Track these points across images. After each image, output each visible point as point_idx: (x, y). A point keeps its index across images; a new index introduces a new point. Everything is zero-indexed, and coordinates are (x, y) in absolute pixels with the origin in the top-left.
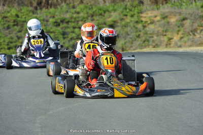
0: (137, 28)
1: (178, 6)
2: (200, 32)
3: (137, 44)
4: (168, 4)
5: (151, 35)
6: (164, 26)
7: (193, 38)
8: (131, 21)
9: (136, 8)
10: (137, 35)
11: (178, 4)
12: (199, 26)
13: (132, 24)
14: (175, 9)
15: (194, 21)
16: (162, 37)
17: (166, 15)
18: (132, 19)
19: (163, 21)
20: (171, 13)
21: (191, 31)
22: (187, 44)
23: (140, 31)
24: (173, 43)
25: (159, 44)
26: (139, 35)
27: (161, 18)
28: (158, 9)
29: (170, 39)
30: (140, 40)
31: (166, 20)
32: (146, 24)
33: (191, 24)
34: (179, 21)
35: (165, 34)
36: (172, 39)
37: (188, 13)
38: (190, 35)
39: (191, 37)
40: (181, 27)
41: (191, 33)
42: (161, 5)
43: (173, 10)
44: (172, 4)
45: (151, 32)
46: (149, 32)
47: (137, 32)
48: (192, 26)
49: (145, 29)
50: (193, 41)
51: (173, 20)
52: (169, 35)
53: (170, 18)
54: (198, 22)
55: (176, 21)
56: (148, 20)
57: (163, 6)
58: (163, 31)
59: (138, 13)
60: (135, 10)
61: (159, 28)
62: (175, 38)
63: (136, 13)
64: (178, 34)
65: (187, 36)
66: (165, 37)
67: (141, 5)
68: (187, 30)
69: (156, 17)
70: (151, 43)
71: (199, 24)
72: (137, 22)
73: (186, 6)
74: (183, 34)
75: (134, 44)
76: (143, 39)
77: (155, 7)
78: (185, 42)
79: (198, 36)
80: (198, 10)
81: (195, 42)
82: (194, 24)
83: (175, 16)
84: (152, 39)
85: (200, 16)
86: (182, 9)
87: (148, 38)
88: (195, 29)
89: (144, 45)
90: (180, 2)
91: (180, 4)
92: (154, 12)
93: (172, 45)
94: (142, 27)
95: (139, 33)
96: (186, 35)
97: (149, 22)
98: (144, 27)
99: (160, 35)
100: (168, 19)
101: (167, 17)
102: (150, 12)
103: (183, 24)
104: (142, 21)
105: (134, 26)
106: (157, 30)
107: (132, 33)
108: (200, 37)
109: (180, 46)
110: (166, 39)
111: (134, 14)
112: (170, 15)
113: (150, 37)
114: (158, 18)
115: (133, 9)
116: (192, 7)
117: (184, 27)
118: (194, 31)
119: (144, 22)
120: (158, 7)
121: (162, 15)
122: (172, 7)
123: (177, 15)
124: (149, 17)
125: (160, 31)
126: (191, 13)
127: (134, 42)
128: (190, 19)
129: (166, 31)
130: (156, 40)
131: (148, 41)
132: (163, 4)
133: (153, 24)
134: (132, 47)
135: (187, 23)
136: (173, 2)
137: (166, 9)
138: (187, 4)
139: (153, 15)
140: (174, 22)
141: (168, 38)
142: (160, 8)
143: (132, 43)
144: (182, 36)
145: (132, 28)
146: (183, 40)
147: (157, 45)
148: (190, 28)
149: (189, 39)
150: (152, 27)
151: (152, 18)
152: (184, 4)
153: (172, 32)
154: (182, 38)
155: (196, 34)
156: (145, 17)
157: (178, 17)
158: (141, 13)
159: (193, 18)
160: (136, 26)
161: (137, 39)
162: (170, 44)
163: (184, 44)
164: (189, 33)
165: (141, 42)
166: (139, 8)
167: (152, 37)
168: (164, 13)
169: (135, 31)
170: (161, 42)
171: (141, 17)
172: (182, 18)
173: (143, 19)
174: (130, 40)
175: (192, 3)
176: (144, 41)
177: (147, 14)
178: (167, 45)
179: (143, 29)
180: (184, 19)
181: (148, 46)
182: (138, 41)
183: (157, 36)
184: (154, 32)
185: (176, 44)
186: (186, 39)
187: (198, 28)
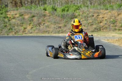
0: (4, 21)
1: (29, 8)
2: (43, 25)
3: (5, 31)
4: (23, 7)
5: (13, 26)
6: (22, 20)
7: (39, 28)
8: (1, 17)
9: (4, 9)
10: (5, 25)
11: (29, 7)
12: (42, 21)
13: (1, 19)
14: (28, 10)
15: (40, 18)
16: (20, 27)
17: (22, 14)
18: (2, 16)
19: (21, 18)
20: (25, 12)
21: (38, 24)
22: (35, 32)
23: (7, 23)
24: (27, 31)
25: (18, 31)
26: (6, 25)
27: (19, 15)
28: (17, 10)
29: (25, 28)
30: (7, 28)
31: (22, 17)
32: (10, 19)
33: (38, 20)
34: (30, 18)
35: (22, 25)
36: (26, 28)
37: (36, 13)
38: (38, 26)
39: (38, 27)
40: (32, 21)
41: (38, 25)
42: (19, 8)
43: (26, 11)
44: (26, 7)
45: (13, 24)
46: (12, 24)
47: (4, 23)
48: (39, 20)
49: (10, 22)
50: (39, 30)
51: (26, 17)
52: (25, 26)
53: (25, 15)
54: (42, 19)
55: (29, 17)
56: (11, 16)
57: (20, 8)
58: (21, 23)
59: (5, 12)
60: (3, 10)
61: (18, 22)
62: (28, 28)
63: (4, 12)
64: (30, 25)
65: (36, 27)
66: (22, 27)
67: (7, 7)
68: (36, 23)
69: (16, 14)
70: (13, 30)
71: (43, 20)
72: (5, 17)
73: (34, 9)
74: (33, 25)
75: (3, 31)
76: (9, 28)
77: (15, 8)
78: (35, 31)
79: (42, 27)
80: (42, 11)
81: (40, 31)
82: (40, 20)
83: (28, 14)
84: (14, 28)
85: (43, 15)
86: (32, 10)
87: (11, 27)
88: (40, 23)
89: (9, 31)
90: (30, 6)
91: (30, 7)
92: (15, 12)
93: (26, 32)
94: (8, 21)
95: (6, 24)
96: (34, 26)
97: (12, 18)
98: (9, 20)
99: (19, 26)
100: (24, 16)
101: (23, 15)
102: (12, 12)
103: (33, 19)
104: (8, 17)
105: (3, 20)
106: (17, 22)
107: (2, 24)
108: (43, 28)
109: (31, 33)
110: (22, 28)
111: (3, 13)
112: (25, 14)
113: (13, 27)
114: (18, 15)
115: (2, 9)
116: (38, 9)
117: (33, 22)
118: (39, 24)
119: (9, 18)
120: (17, 8)
121: (20, 14)
122: (26, 9)
123: (29, 14)
124: (12, 15)
125: (19, 23)
126: (38, 13)
127: (3, 30)
128: (37, 16)
129: (22, 24)
130: (16, 29)
131: (12, 29)
132: (20, 7)
133: (15, 19)
134: (2, 32)
135: (35, 19)
136: (26, 6)
137: (22, 10)
138: (35, 8)
139: (14, 13)
140: (27, 18)
141: (24, 28)
142: (18, 9)
143: (2, 30)
144: (32, 27)
145: (1, 21)
146: (33, 29)
147: (17, 31)
148: (37, 22)
149: (37, 29)
150: (14, 20)
151: (14, 15)
152: (33, 7)
153: (26, 24)
154: (32, 28)
155: (40, 25)
156: (10, 15)
157: (29, 15)
158: (7, 12)
159: (39, 16)
160: (4, 20)
161: (5, 28)
162: (25, 31)
163: (33, 31)
164: (36, 25)
165: (8, 30)
166: (6, 9)
167: (14, 27)
168: (21, 13)
169: (3, 23)
170: (20, 30)
171: (7, 14)
172: (32, 16)
173: (9, 16)
174: (1, 28)
175: (37, 7)
176: (9, 29)
177: (11, 13)
178: (23, 32)
179: (9, 22)
180: (33, 16)
181: (12, 32)
182: (5, 29)
183: (17, 26)
184: (15, 24)
185: (29, 31)
186: (34, 28)
187: (42, 22)
